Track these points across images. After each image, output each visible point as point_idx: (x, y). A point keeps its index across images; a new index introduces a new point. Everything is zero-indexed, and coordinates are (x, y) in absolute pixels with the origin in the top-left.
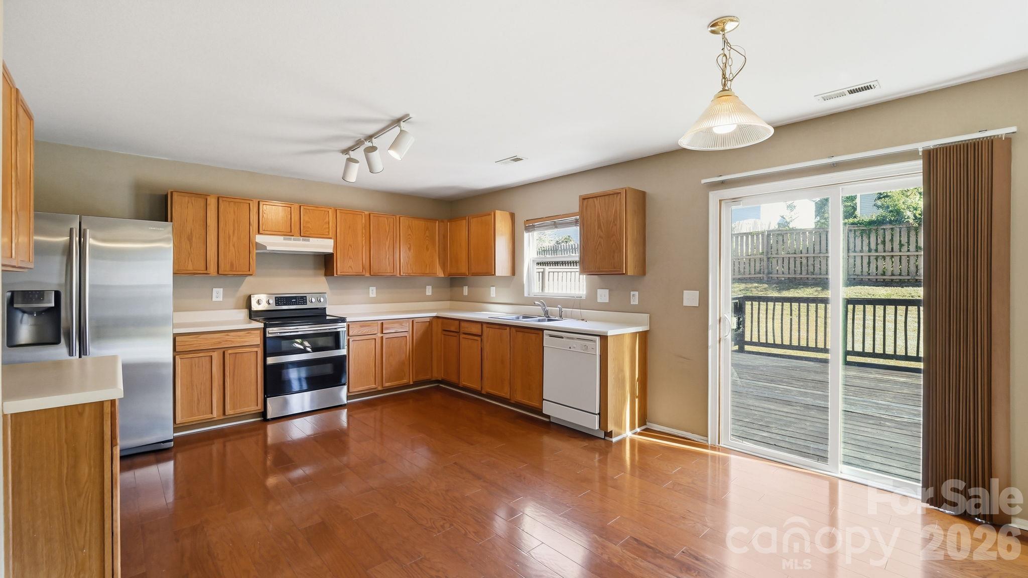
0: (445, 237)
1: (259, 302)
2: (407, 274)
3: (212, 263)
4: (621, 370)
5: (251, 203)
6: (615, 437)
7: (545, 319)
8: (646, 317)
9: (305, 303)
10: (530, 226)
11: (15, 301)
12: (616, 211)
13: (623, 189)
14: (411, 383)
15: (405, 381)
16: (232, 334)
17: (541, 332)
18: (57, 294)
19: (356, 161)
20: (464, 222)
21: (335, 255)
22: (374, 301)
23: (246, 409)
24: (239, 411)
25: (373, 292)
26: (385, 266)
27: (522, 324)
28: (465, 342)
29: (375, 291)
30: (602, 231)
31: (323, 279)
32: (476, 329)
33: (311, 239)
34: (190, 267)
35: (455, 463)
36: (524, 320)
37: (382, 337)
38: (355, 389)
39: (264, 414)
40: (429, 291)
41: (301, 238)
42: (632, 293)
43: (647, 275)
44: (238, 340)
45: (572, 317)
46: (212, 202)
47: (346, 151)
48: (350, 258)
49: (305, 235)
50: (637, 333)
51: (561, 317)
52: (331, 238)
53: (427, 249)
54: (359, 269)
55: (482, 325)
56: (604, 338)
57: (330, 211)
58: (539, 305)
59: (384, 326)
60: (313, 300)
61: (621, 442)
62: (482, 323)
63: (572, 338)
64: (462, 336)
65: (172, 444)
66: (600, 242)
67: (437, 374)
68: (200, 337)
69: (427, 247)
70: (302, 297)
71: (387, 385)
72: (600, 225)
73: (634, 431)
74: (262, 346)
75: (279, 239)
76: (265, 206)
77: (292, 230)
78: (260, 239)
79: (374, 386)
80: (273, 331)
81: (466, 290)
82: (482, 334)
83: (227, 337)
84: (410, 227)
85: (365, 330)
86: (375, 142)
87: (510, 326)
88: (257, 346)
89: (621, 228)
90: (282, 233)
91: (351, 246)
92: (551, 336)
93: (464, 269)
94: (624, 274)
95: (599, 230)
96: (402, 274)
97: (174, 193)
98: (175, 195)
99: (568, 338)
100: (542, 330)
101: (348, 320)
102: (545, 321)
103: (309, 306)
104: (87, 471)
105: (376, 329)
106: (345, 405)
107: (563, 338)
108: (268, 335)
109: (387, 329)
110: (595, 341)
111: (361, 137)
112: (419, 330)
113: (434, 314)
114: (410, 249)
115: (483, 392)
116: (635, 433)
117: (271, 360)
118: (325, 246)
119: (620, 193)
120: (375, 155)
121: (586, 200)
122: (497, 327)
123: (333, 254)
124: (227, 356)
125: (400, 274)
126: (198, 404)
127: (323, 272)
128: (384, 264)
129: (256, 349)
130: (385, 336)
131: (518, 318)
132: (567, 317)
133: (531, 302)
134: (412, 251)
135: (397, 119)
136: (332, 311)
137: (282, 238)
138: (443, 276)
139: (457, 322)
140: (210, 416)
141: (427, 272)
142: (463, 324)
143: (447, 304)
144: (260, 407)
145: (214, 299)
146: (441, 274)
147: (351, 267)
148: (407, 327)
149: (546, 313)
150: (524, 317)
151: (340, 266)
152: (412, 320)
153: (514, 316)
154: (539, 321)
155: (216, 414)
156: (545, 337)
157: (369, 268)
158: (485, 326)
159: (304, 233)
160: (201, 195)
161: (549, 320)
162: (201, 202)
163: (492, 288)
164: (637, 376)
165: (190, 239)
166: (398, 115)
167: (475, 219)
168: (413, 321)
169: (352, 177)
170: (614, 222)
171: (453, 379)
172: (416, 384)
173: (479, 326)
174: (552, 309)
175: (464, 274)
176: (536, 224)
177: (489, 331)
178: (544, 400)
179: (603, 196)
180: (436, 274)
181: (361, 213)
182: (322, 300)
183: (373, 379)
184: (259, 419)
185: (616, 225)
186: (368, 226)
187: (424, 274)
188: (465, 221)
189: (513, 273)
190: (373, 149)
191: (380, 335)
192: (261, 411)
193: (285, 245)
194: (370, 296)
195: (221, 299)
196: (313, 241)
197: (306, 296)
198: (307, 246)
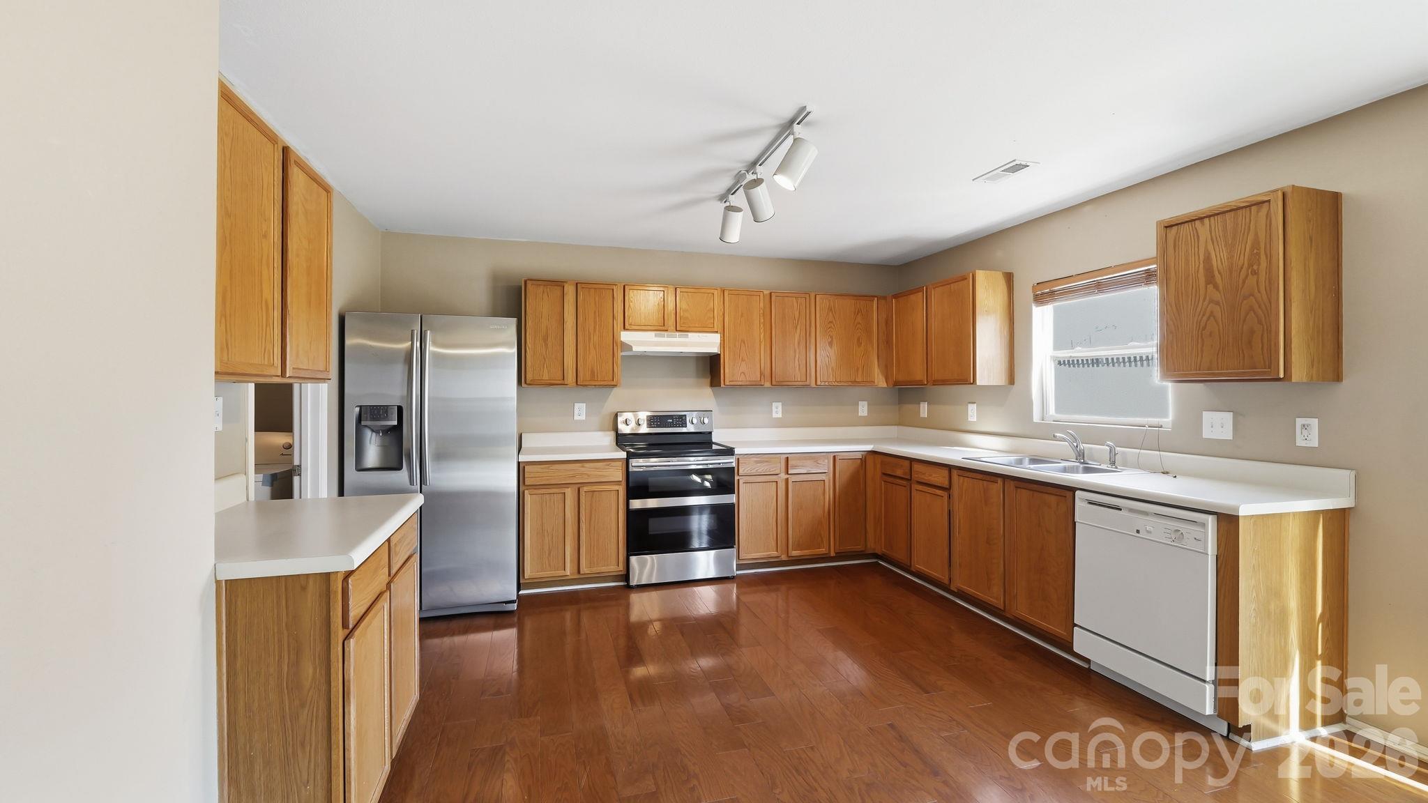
0: (888, 322)
1: (626, 422)
2: (826, 384)
3: (570, 372)
4: (1275, 593)
5: (615, 288)
6: (1259, 739)
7: (1077, 467)
8: (1345, 478)
9: (684, 425)
10: (1043, 295)
11: (362, 419)
12: (1256, 243)
13: (1276, 191)
14: (833, 554)
15: (823, 550)
16: (587, 465)
17: (1071, 493)
18: (400, 409)
19: (738, 210)
20: (918, 299)
21: (722, 356)
22: (780, 424)
23: (604, 569)
24: (595, 570)
25: (777, 410)
26: (795, 371)
27: (1029, 474)
28: (920, 498)
29: (780, 408)
30: (1216, 287)
31: (708, 391)
32: (940, 478)
33: (690, 334)
34: (546, 377)
35: (891, 726)
36: (1032, 466)
37: (787, 480)
38: (750, 555)
39: (626, 577)
40: (863, 409)
41: (678, 334)
42: (1300, 422)
43: (1346, 382)
44: (593, 474)
45: (1138, 466)
46: (570, 290)
47: (723, 198)
48: (743, 360)
49: (682, 329)
50: (1317, 513)
51: (1113, 463)
52: (717, 332)
53: (859, 344)
54: (756, 376)
55: (950, 471)
56: (1228, 523)
57: (716, 292)
58: (1064, 440)
59: (791, 463)
60: (695, 421)
61: (1277, 756)
62: (949, 468)
63: (1146, 513)
64: (916, 487)
65: (515, 606)
66: (1212, 312)
67: (873, 545)
68: (551, 468)
69: (858, 339)
70: (681, 417)
71: (795, 553)
72: (1213, 276)
73: (1312, 733)
74: (624, 483)
75: (650, 336)
76: (631, 291)
77: (664, 324)
78: (625, 337)
79: (775, 553)
80: (638, 464)
81: (924, 409)
82: (950, 487)
83: (583, 469)
84: (831, 310)
85: (762, 468)
86: (761, 171)
87: (1005, 477)
88: (618, 483)
89: (1271, 282)
90: (656, 328)
91: (744, 343)
92: (1091, 503)
93: (919, 375)
94: (1279, 379)
95: (1210, 287)
96: (819, 383)
97: (528, 281)
98: (529, 283)
99: (1131, 510)
100: (1072, 490)
101: (737, 451)
102: (1077, 472)
103: (690, 428)
104: (311, 671)
105: (779, 467)
106: (733, 578)
107: (1121, 510)
108: (631, 469)
109: (795, 467)
110: (1204, 525)
111: (740, 167)
112: (844, 471)
113: (869, 448)
114: (831, 344)
115: (953, 588)
116: (1314, 739)
117: (636, 504)
118: (708, 343)
119: (1269, 201)
120: (760, 192)
121: (1175, 228)
122: (980, 476)
123: (720, 355)
124: (582, 493)
125: (816, 384)
126: (549, 554)
127: (709, 380)
128: (792, 365)
129: (616, 487)
130: (792, 479)
131: (1020, 462)
132: (1126, 465)
133: (1046, 432)
134: (835, 347)
135: (790, 121)
136: (720, 437)
137: (653, 333)
138: (885, 385)
139: (907, 463)
140: (561, 573)
141: (859, 379)
142: (916, 467)
143: (894, 431)
144: (621, 567)
145: (576, 418)
146: (881, 382)
147: (744, 374)
148: (826, 466)
149: (1081, 455)
150: (1034, 461)
151: (729, 371)
152: (833, 455)
153: (1013, 458)
154: (1065, 470)
155: (569, 571)
156: (1078, 504)
157: (769, 375)
158: (955, 473)
159: (682, 326)
160: (557, 284)
161: (1088, 470)
162: (557, 291)
163: (969, 405)
164: (1319, 610)
165: (545, 339)
166: (788, 113)
167: (939, 290)
168: (834, 457)
169: (734, 236)
170: (1250, 265)
171: (900, 555)
172: (839, 557)
173: (945, 472)
174: (1091, 449)
175: (920, 383)
176: (1056, 288)
177: (963, 482)
178: (1076, 625)
179: (1218, 214)
180: (874, 382)
181: (758, 293)
182: (706, 421)
183: (774, 544)
184: (622, 584)
185: (1255, 273)
186: (768, 310)
187: (855, 383)
188: (921, 293)
189: (1011, 380)
190: (758, 182)
191: (783, 476)
192: (620, 573)
193: (657, 344)
194: (775, 415)
195: (583, 417)
196: (693, 337)
197: (685, 416)
198: (685, 345)
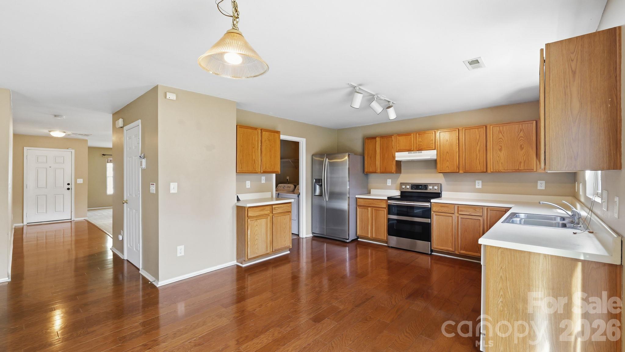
2: (497, 171)
3: (379, 168)
5: (393, 137)
9: (426, 189)
16: (375, 200)
22: (479, 191)
23: (381, 238)
24: (378, 237)
25: (479, 185)
26: (476, 165)
33: (423, 151)
34: (371, 170)
37: (457, 217)
41: (417, 152)
44: (377, 204)
52: (434, 150)
53: (522, 148)
54: (454, 168)
57: (434, 133)
59: (460, 209)
60: (431, 188)
68: (364, 200)
69: (521, 146)
70: (425, 186)
71: (463, 252)
74: (387, 208)
76: (399, 137)
77: (412, 148)
78: (397, 154)
81: (576, 186)
83: (373, 202)
85: (444, 210)
88: (384, 208)
90: (407, 150)
101: (432, 201)
103: (428, 191)
105: (454, 210)
106: (430, 255)
109: (461, 211)
112: (494, 216)
113: (512, 206)
114: (500, 150)
117: (392, 217)
118: (431, 154)
123: (437, 159)
124: (373, 210)
126: (364, 229)
128: (475, 162)
129: (384, 210)
130: (461, 217)
137: (407, 152)
140: (368, 236)
144: (386, 239)
145: (388, 184)
147: (448, 167)
151: (440, 166)
152: (487, 207)
155: (370, 235)
157: (461, 167)
159: (418, 148)
160: (375, 138)
162: (375, 141)
165: (371, 158)
181: (455, 130)
182: (436, 188)
184: (386, 245)
191: (456, 215)
192: (386, 241)
193: (410, 156)
194: (477, 187)
195: (390, 184)
196: (424, 152)
197: (427, 185)
198: (421, 156)
